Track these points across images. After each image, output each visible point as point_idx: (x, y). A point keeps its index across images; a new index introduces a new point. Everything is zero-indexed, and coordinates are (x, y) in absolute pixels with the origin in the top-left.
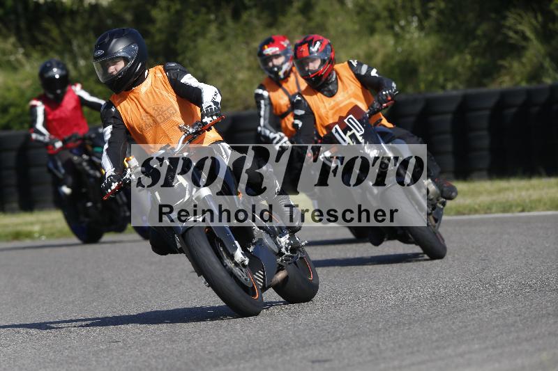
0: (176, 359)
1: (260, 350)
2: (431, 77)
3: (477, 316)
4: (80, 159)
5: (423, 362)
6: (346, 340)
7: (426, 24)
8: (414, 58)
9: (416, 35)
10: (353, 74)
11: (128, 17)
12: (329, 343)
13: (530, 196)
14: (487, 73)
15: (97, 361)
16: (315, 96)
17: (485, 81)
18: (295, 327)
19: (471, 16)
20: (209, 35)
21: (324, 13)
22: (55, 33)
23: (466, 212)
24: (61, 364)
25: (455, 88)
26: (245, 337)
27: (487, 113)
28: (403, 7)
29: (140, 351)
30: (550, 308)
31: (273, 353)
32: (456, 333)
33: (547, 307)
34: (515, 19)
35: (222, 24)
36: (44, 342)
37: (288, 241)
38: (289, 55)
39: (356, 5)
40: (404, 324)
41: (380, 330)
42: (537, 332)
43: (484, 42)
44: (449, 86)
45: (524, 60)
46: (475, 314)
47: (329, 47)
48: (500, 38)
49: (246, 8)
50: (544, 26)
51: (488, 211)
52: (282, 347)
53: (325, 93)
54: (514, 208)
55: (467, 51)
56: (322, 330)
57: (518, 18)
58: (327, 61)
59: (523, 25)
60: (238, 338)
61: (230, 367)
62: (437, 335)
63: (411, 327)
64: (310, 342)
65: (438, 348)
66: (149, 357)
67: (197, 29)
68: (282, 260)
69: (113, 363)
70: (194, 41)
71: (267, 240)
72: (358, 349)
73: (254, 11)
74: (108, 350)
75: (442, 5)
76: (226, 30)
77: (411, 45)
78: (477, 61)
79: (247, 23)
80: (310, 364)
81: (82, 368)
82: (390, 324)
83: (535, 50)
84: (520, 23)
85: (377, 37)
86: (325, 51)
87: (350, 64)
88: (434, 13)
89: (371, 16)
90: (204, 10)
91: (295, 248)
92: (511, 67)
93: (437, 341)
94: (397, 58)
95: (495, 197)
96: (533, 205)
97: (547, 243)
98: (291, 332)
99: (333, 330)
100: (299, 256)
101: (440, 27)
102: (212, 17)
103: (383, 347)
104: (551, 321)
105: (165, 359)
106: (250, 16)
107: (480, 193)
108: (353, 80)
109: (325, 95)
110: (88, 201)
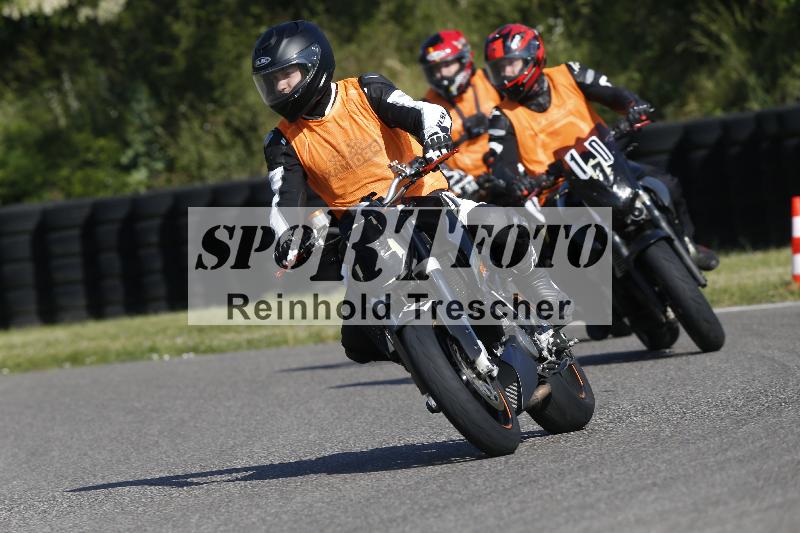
7: (575, 28)
9: (561, 46)
10: (574, 83)
28: (541, 5)
37: (552, 340)
38: (464, 61)
39: (474, 4)
47: (534, 42)
53: (533, 107)
58: (531, 63)
68: (543, 368)
71: (523, 339)
86: (528, 48)
87: (569, 68)
91: (560, 350)
100: (568, 363)
101: (596, 33)
108: (574, 90)
109: (533, 111)
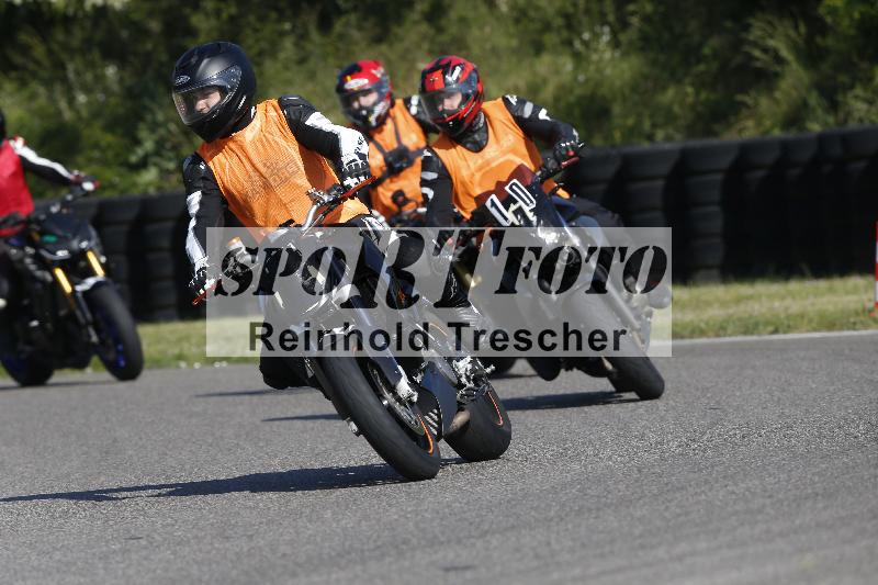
0: (230, 565)
1: (362, 551)
2: (630, 122)
3: (703, 497)
4: (21, 253)
5: (620, 570)
6: (498, 536)
7: (623, 37)
8: (604, 91)
9: (608, 55)
10: (511, 117)
11: (155, 26)
12: (473, 540)
13: (787, 309)
14: (718, 115)
15: (105, 569)
16: (453, 150)
17: (717, 127)
18: (417, 515)
19: (693, 25)
20: (282, 56)
21: (463, 20)
22: (39, 51)
23: (686, 333)
24: (50, 574)
25: (668, 138)
26: (339, 530)
27: (719, 177)
28: (587, 11)
29: (175, 553)
30: (819, 485)
31: (383, 555)
32: (670, 524)
33: (815, 483)
34: (764, 30)
35: (303, 37)
36: (22, 540)
37: (469, 367)
38: (384, 90)
39: (513, 7)
40: (590, 510)
41: (551, 520)
42: (798, 522)
43: (715, 66)
44: (660, 134)
45: (778, 95)
46: (700, 495)
47: (474, 75)
48: (738, 60)
49: (340, 12)
50: (809, 40)
51: (721, 332)
52: (397, 547)
53: (468, 145)
54: (761, 327)
55: (688, 80)
56: (460, 520)
57: (769, 29)
58: (472, 97)
59: (775, 39)
60: (328, 532)
61: (315, 578)
62: (641, 528)
63: (601, 513)
64: (442, 539)
65: (642, 547)
66: (188, 563)
67: (264, 45)
68: (462, 395)
69: (131, 571)
70: (259, 65)
71: (442, 366)
72: (517, 550)
73: (353, 18)
74: (125, 551)
75: (649, 8)
76: (309, 47)
77: (599, 70)
78: (703, 96)
79: (341, 37)
80: (441, 573)
81: (82, 580)
82: (568, 509)
83: (795, 79)
84: (772, 37)
85: (546, 59)
86: (468, 81)
87: (506, 101)
88: (635, 20)
89: (537, 26)
90: (274, 15)
91: (478, 377)
92: (757, 105)
93: (641, 536)
94: (578, 91)
95: (731, 311)
96: (791, 323)
97: (813, 382)
98: (411, 524)
99: (477, 520)
101: (645, 43)
102: (287, 26)
103: (556, 547)
104: (820, 505)
105: (214, 566)
106: (347, 24)
107: (708, 304)
108: (511, 126)
109: (468, 149)
110: (32, 319)
